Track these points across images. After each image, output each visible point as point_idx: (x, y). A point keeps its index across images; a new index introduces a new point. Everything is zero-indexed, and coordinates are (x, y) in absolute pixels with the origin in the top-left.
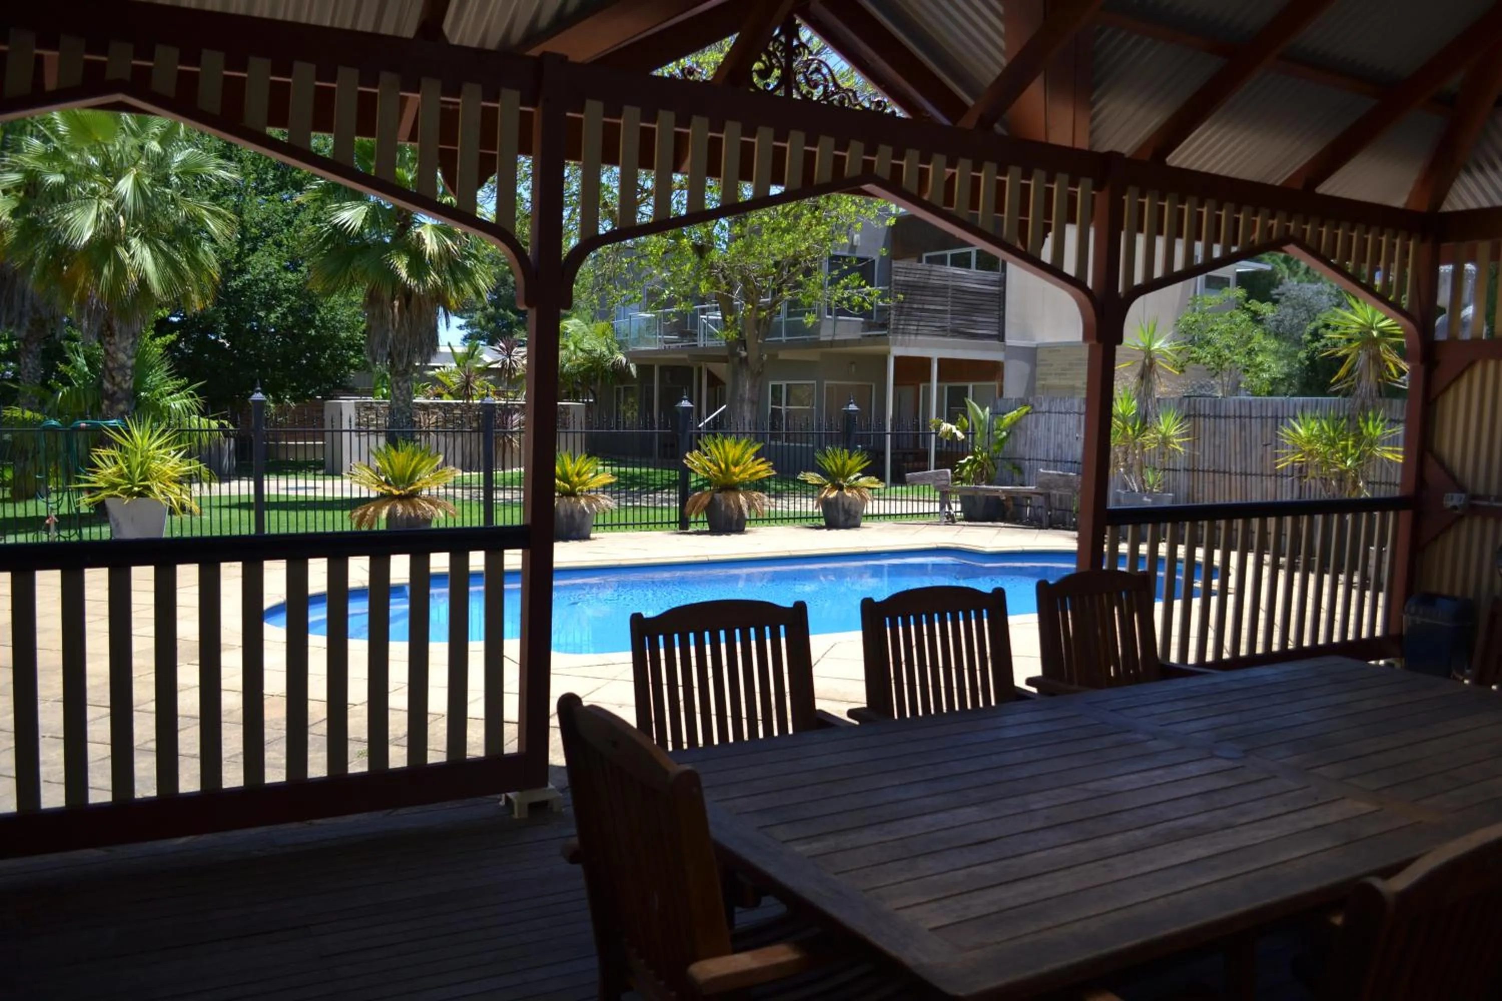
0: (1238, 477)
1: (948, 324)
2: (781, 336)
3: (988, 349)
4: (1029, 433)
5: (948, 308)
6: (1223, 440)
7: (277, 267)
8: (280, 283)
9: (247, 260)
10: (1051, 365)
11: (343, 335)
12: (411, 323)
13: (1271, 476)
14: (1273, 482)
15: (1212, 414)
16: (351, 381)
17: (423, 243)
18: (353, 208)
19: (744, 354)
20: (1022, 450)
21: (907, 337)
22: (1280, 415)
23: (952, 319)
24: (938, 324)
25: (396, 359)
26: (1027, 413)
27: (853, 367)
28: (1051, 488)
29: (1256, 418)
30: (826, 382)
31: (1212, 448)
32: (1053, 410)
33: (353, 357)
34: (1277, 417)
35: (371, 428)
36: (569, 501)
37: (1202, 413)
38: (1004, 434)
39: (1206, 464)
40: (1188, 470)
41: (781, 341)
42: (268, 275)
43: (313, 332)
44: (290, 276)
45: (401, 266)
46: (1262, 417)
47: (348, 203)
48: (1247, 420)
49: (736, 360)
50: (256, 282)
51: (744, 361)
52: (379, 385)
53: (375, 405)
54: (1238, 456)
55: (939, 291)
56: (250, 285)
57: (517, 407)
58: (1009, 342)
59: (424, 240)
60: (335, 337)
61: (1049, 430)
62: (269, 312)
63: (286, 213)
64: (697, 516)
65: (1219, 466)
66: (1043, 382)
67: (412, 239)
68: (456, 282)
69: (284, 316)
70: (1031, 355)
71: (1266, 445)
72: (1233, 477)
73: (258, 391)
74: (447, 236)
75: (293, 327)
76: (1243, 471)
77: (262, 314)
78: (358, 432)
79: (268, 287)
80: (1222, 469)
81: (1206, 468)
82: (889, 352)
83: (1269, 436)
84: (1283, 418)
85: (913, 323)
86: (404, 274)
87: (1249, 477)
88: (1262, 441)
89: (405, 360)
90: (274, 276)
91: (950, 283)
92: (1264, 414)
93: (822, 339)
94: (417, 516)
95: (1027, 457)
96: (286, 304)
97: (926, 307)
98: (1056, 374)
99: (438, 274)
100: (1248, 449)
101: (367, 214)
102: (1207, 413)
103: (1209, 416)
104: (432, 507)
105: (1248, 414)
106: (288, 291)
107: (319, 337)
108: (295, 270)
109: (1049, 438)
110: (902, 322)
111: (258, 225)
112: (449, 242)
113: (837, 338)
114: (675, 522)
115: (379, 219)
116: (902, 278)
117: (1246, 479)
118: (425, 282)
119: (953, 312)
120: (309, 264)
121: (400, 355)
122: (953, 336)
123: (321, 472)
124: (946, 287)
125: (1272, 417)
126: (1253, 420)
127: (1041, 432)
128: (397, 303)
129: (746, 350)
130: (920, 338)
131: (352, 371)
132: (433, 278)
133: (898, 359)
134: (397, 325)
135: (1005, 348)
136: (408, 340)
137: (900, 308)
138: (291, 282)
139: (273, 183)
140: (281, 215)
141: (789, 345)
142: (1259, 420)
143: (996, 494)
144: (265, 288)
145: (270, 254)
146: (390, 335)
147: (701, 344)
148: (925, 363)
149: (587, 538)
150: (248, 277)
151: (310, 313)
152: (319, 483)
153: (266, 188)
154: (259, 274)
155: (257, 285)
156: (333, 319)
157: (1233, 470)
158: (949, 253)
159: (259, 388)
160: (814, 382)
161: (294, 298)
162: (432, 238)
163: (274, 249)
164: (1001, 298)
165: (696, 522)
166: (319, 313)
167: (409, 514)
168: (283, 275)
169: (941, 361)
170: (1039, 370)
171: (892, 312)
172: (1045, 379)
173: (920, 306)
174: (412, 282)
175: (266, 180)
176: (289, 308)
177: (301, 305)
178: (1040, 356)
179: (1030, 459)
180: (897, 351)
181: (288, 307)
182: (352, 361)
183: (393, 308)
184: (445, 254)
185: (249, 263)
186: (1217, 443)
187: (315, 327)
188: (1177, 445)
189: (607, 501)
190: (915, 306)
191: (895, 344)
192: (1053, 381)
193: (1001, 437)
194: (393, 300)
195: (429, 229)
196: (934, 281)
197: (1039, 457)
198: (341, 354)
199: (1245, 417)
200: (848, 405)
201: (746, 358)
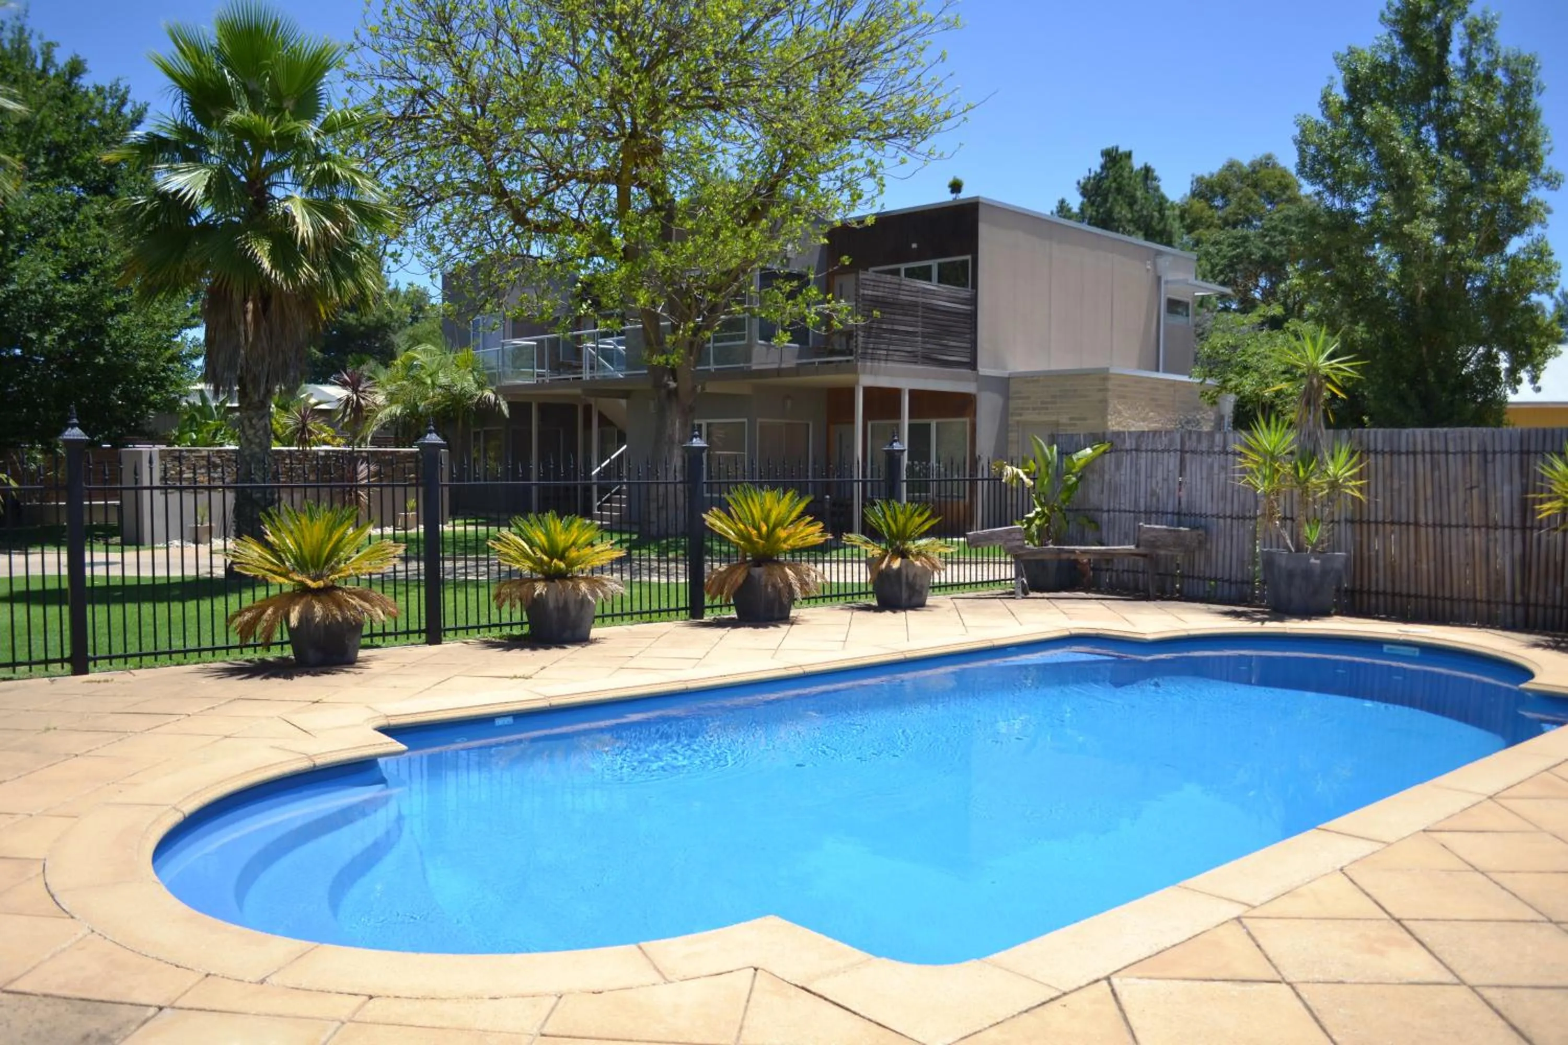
0: (1430, 530)
1: (919, 348)
2: (709, 364)
3: (959, 378)
4: (1107, 477)
5: (919, 329)
6: (1403, 483)
7: (53, 275)
8: (58, 296)
9: (12, 265)
10: (1028, 398)
11: (142, 364)
12: (271, 333)
13: (1479, 527)
14: (1483, 535)
15: (1387, 449)
16: (150, 423)
17: (294, 222)
18: (189, 172)
19: (673, 385)
20: (1094, 498)
21: (876, 364)
22: (1490, 449)
23: (924, 343)
24: (909, 349)
25: (250, 387)
26: (1105, 452)
27: (789, 403)
28: (1158, 547)
29: (1455, 454)
30: (759, 420)
31: (1388, 494)
32: (1144, 447)
33: (152, 393)
34: (1485, 453)
35: (185, 484)
36: (565, 587)
37: (1372, 447)
38: (1074, 479)
39: (1380, 514)
40: (1352, 522)
41: (709, 370)
42: (41, 285)
43: (101, 360)
44: (69, 287)
45: (262, 254)
46: (1463, 453)
47: (184, 165)
48: (1443, 456)
49: (663, 391)
50: (23, 294)
51: (672, 394)
52: (187, 429)
53: (185, 454)
54: (1430, 504)
55: (909, 308)
56: (15, 298)
57: (364, 454)
58: (983, 370)
59: (294, 217)
60: (131, 367)
61: (1138, 472)
62: (42, 334)
63: (63, 208)
64: (713, 598)
65: (1400, 516)
66: (1018, 418)
67: (277, 215)
68: (338, 280)
69: (62, 339)
70: (1003, 385)
71: (1471, 488)
72: (1423, 530)
73: (73, 426)
74: (323, 214)
75: (73, 354)
76: (1438, 522)
77: (33, 335)
78: (165, 489)
79: (40, 301)
80: (1404, 520)
81: (1380, 519)
82: (857, 382)
83: (1475, 477)
84: (1494, 453)
85: (883, 346)
86: (266, 264)
87: (1446, 530)
88: (1465, 483)
89: (262, 390)
90: (49, 287)
91: (920, 300)
92: (1467, 449)
93: (754, 368)
94: (345, 619)
95: (1105, 508)
96: (66, 324)
97: (896, 327)
98: (1034, 409)
99: (313, 265)
100: (1444, 493)
101: (210, 179)
102: (1380, 447)
103: (1383, 453)
104: (367, 605)
105: (1442, 448)
106: (67, 307)
107: (108, 366)
108: (74, 280)
109: (1137, 483)
110: (871, 346)
111: (26, 221)
112: (328, 223)
113: (784, 366)
114: (685, 609)
115: (229, 187)
116: (870, 292)
117: (1442, 532)
118: (296, 278)
119: (924, 335)
120: (96, 272)
121: (256, 381)
122: (923, 363)
123: (117, 539)
124: (916, 304)
125: (1478, 452)
126: (1451, 457)
127: (1125, 475)
128: (250, 306)
129: (675, 380)
130: (890, 365)
131: (151, 411)
132: (306, 271)
133: (868, 391)
134: (250, 339)
135: (979, 379)
136: (268, 359)
137: (868, 330)
138: (71, 295)
139: (46, 169)
140: (56, 208)
141: (721, 375)
142: (1459, 456)
143: (1073, 557)
144: (37, 302)
145: (43, 259)
146: (242, 352)
147: (586, 375)
148: (895, 394)
149: (583, 639)
150: (12, 287)
151: (97, 335)
152: (115, 556)
153: (36, 175)
154: (29, 283)
155: (25, 298)
156: (128, 343)
157: (1422, 520)
158: (903, 267)
159: (75, 421)
160: (745, 420)
161: (74, 316)
162: (303, 217)
163: (49, 252)
164: (972, 317)
165: (712, 607)
166: (109, 336)
167: (334, 616)
168: (61, 285)
169: (912, 393)
170: (1013, 404)
171: (861, 334)
172: (1020, 415)
173: (890, 327)
174: (278, 276)
175: (36, 164)
176: (70, 329)
177: (85, 326)
178: (1013, 387)
179: (1108, 511)
180: (866, 380)
181: (67, 328)
182: (152, 398)
183: (245, 312)
184: (323, 238)
185: (13, 270)
186: (1396, 486)
187: (104, 354)
188: (1352, 490)
189: (615, 583)
190: (884, 326)
191: (864, 372)
192: (1030, 416)
193: (1070, 483)
194: (245, 301)
195: (299, 204)
196: (904, 297)
197: (1123, 507)
198: (137, 390)
199: (1439, 452)
200: (891, 444)
201: (676, 389)
